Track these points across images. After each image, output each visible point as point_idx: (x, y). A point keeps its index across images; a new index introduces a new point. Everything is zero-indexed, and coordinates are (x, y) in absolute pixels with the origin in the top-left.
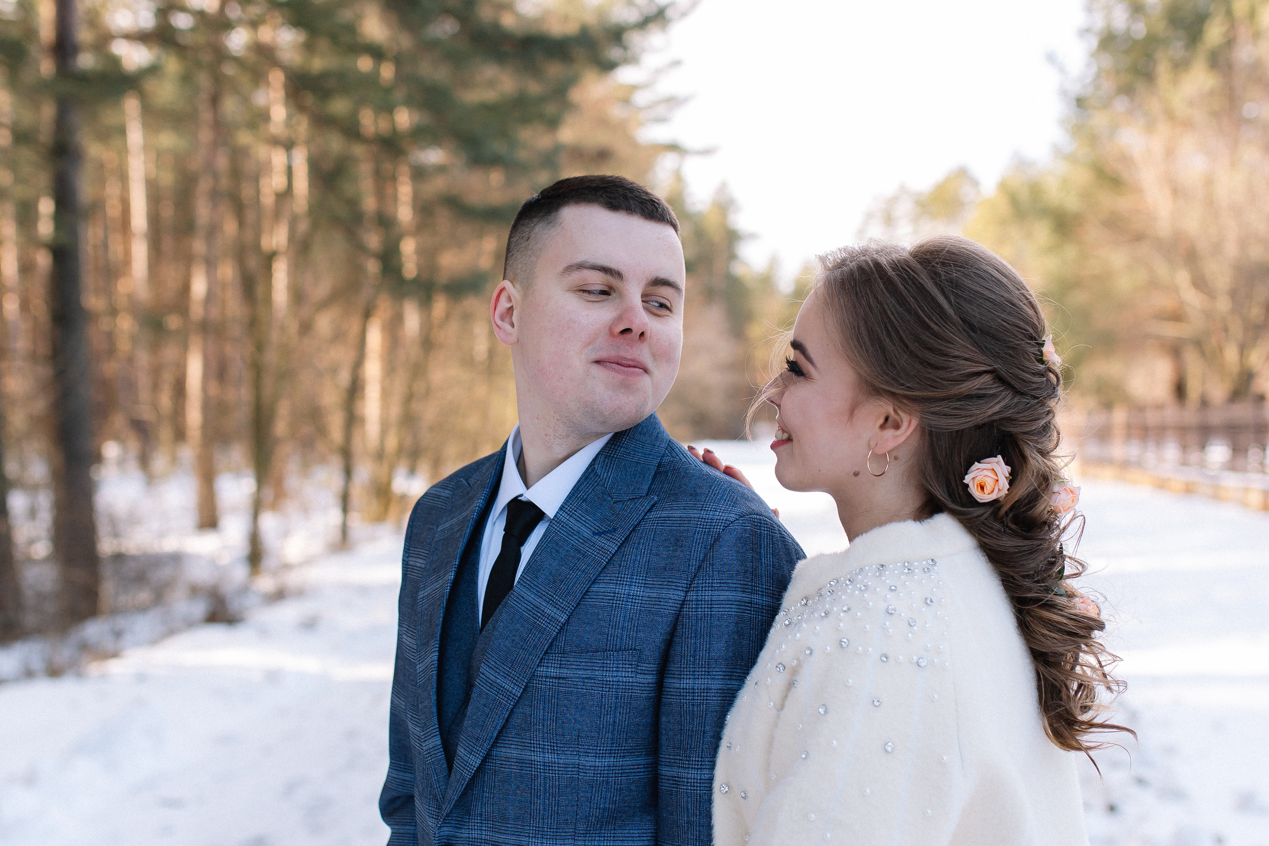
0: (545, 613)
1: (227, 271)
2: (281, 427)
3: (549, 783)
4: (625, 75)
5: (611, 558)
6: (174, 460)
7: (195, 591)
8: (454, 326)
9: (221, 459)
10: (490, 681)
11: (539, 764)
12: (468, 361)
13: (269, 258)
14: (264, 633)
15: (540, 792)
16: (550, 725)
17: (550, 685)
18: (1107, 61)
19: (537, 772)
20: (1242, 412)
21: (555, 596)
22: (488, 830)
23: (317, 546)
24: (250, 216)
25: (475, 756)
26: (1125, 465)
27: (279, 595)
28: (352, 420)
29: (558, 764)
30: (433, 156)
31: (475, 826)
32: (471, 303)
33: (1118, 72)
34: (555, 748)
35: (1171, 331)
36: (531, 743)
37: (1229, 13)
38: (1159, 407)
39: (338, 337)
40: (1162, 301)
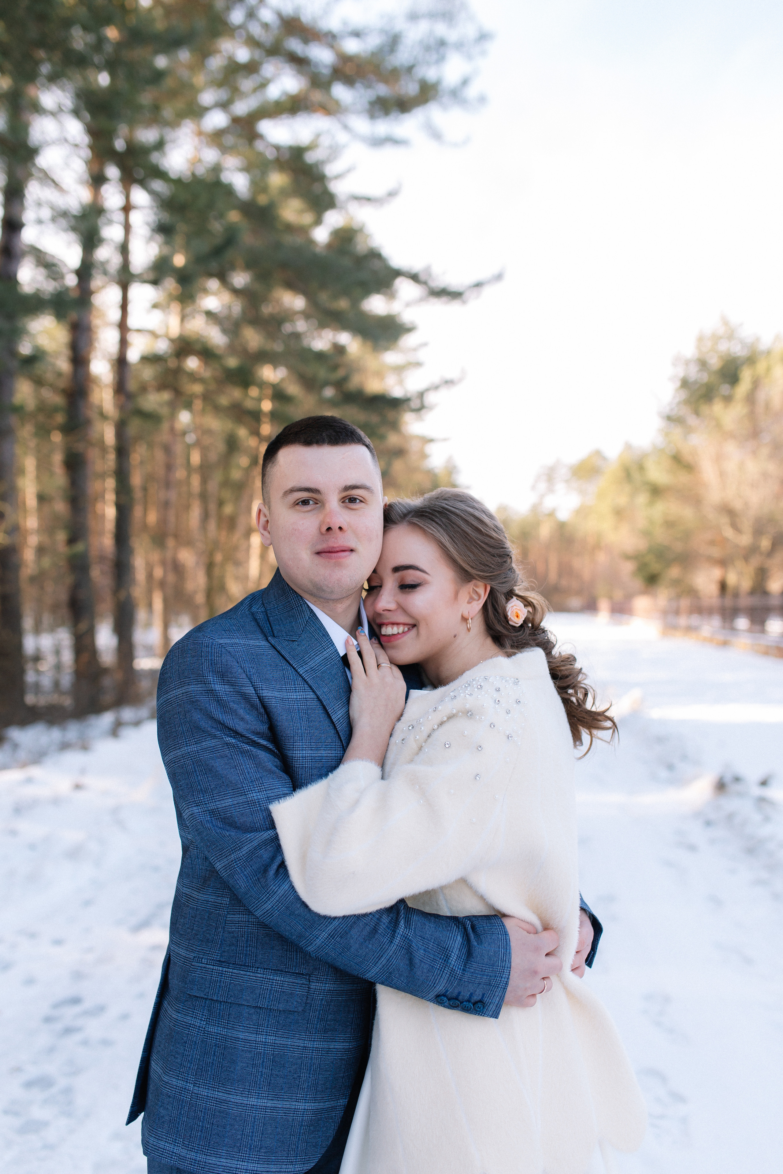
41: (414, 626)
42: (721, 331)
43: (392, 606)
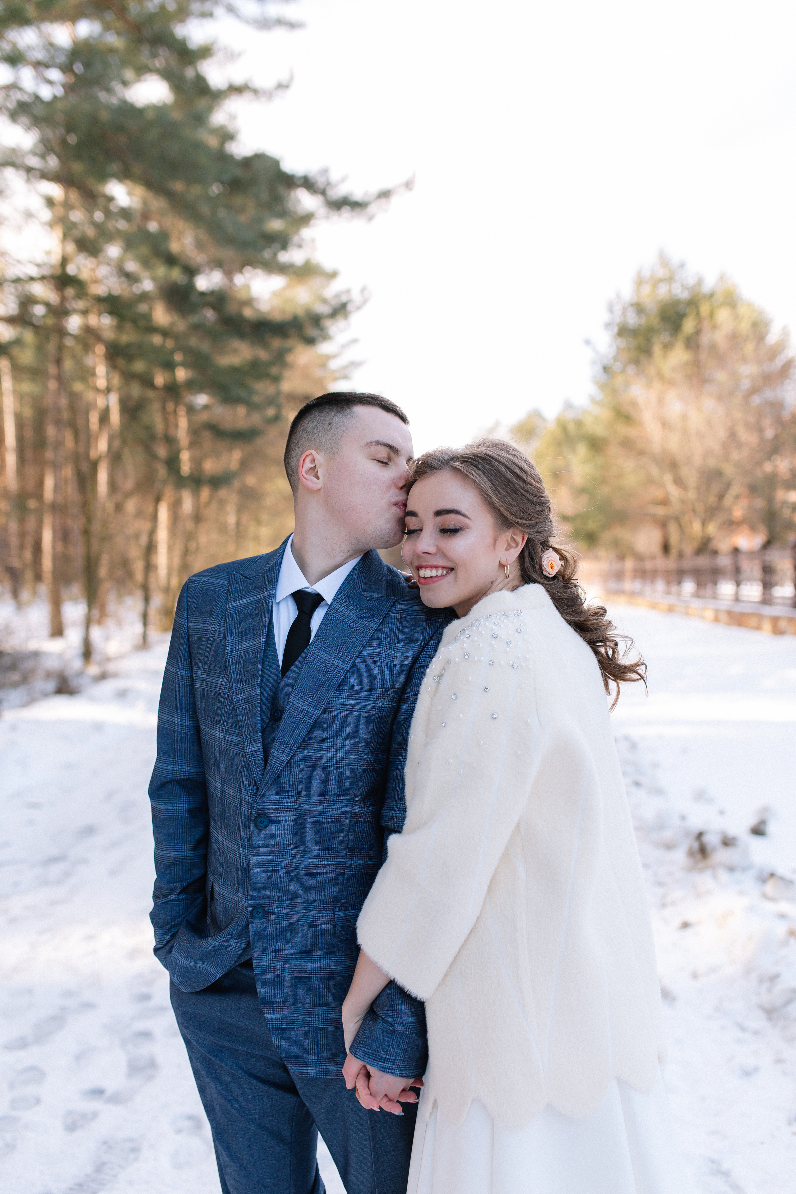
0: (334, 664)
1: (68, 472)
2: (103, 571)
3: (339, 771)
4: (324, 348)
5: (375, 632)
6: (35, 593)
7: (48, 675)
8: (214, 506)
9: (65, 593)
10: (297, 707)
11: (333, 759)
12: (223, 529)
13: (94, 466)
14: (93, 699)
15: (333, 777)
16: (341, 735)
17: (341, 710)
18: (622, 343)
19: (332, 764)
20: (703, 561)
21: (339, 654)
22: (293, 802)
23: (127, 646)
24: (82, 437)
25: (286, 755)
26: (632, 594)
27: (103, 676)
28: (149, 567)
29: (346, 759)
30: (202, 399)
31: (283, 800)
32: (223, 493)
33: (629, 349)
34: (345, 749)
35: (661, 511)
36: (327, 746)
37: (698, 314)
38: (653, 558)
39: (139, 514)
40: (657, 493)
41: (452, 569)
42: (661, 273)
43: (432, 550)
